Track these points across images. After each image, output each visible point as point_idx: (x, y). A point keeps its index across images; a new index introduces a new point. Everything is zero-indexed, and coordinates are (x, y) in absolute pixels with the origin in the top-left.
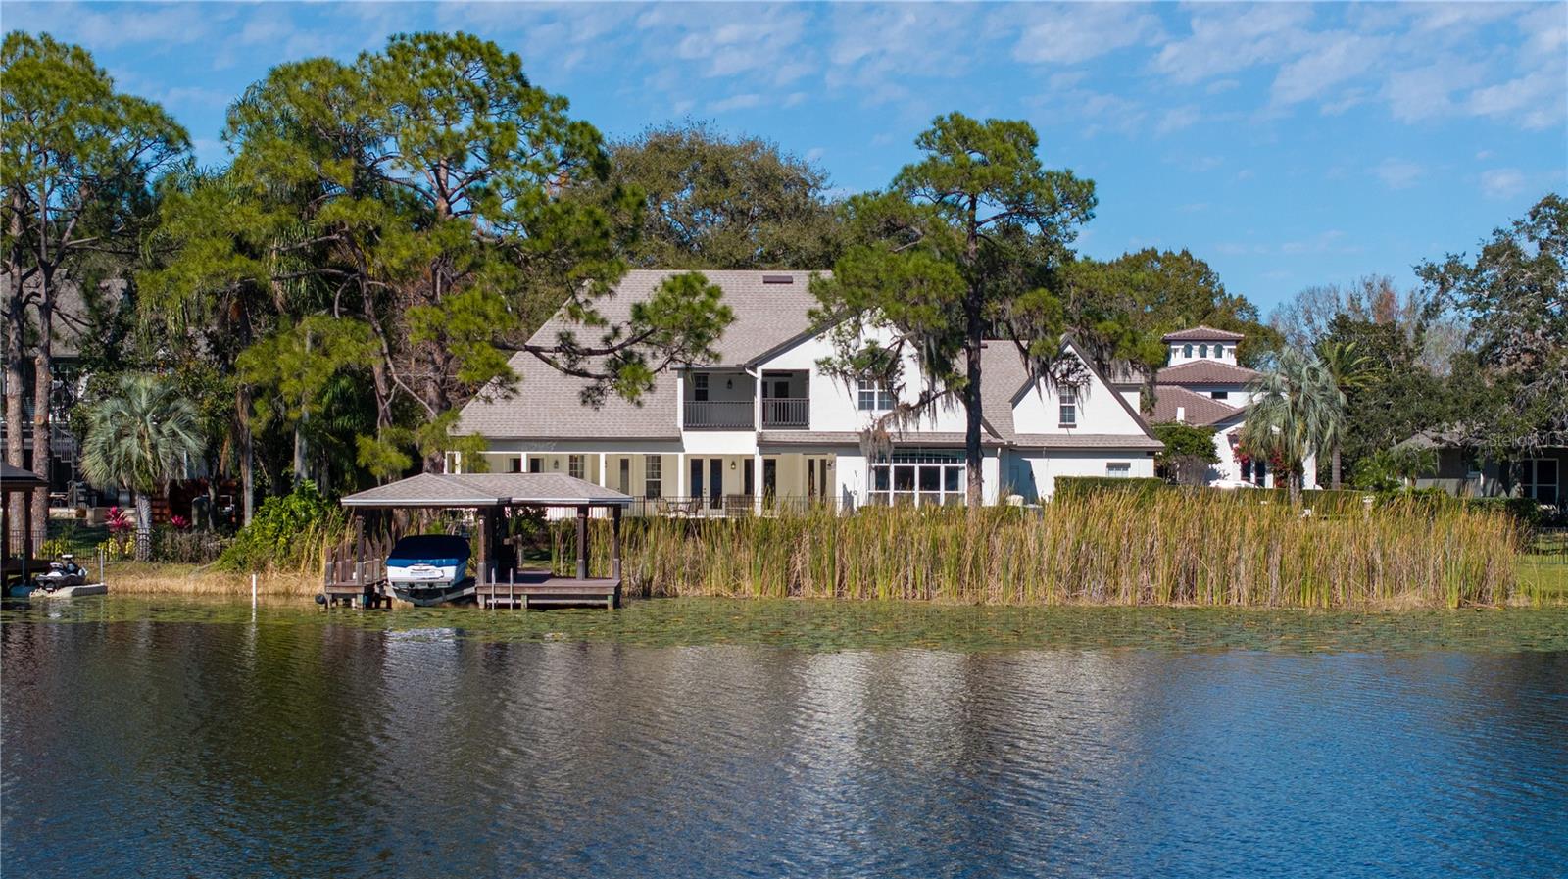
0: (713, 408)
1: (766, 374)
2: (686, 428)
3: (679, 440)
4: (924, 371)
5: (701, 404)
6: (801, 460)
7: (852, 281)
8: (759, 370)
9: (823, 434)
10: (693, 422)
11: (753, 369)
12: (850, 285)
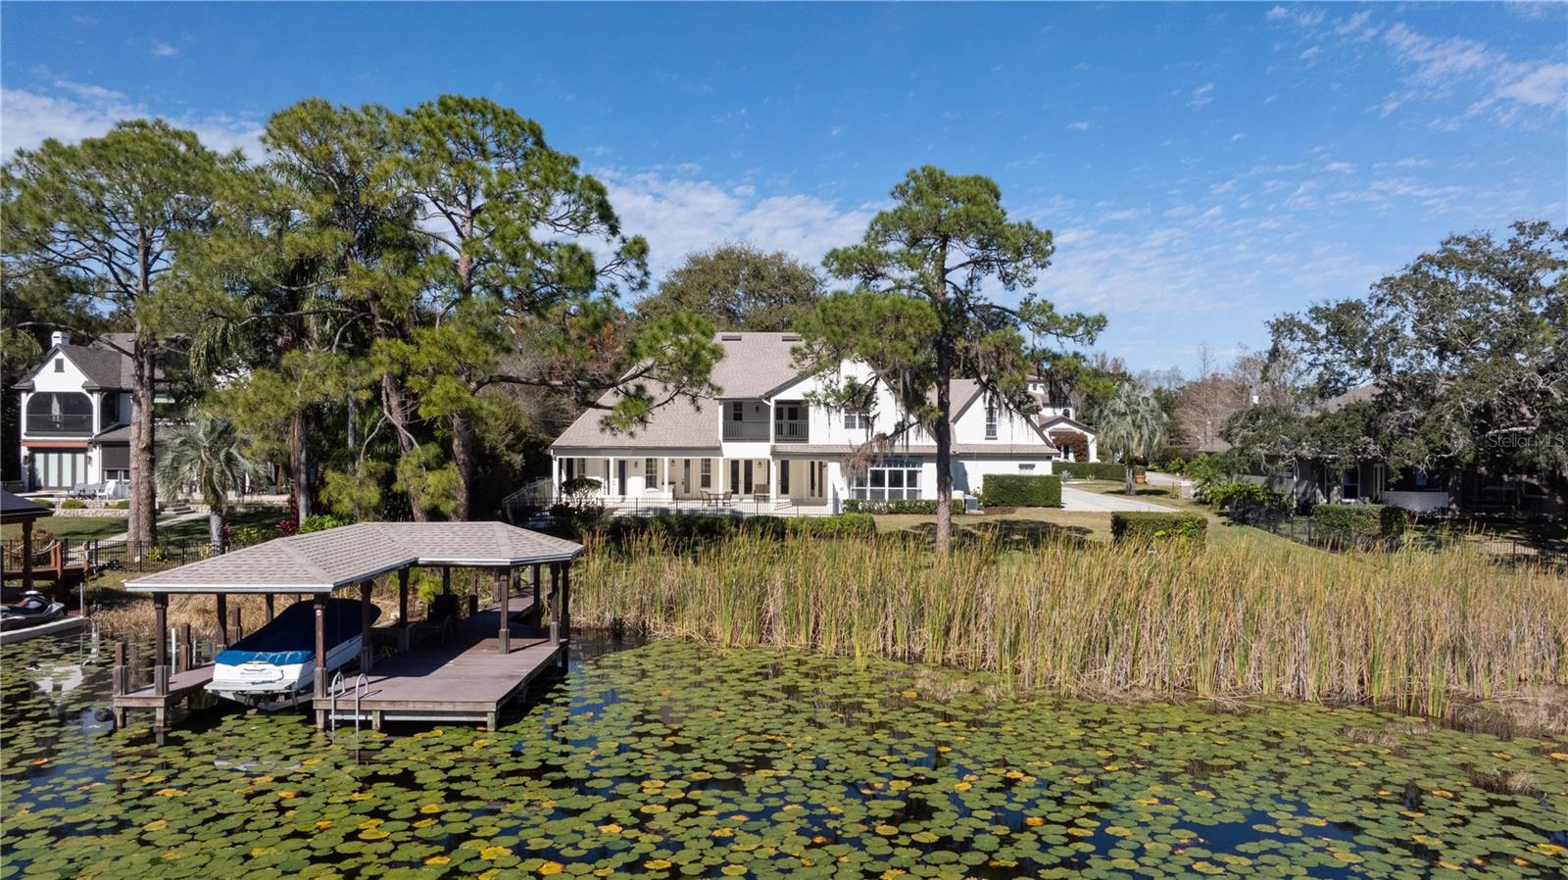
0: (746, 426)
1: (778, 402)
2: (725, 440)
3: (719, 449)
4: (899, 404)
5: (738, 423)
6: (806, 464)
7: (832, 320)
8: (773, 399)
9: (819, 447)
10: (730, 435)
11: (768, 399)
12: (830, 324)
